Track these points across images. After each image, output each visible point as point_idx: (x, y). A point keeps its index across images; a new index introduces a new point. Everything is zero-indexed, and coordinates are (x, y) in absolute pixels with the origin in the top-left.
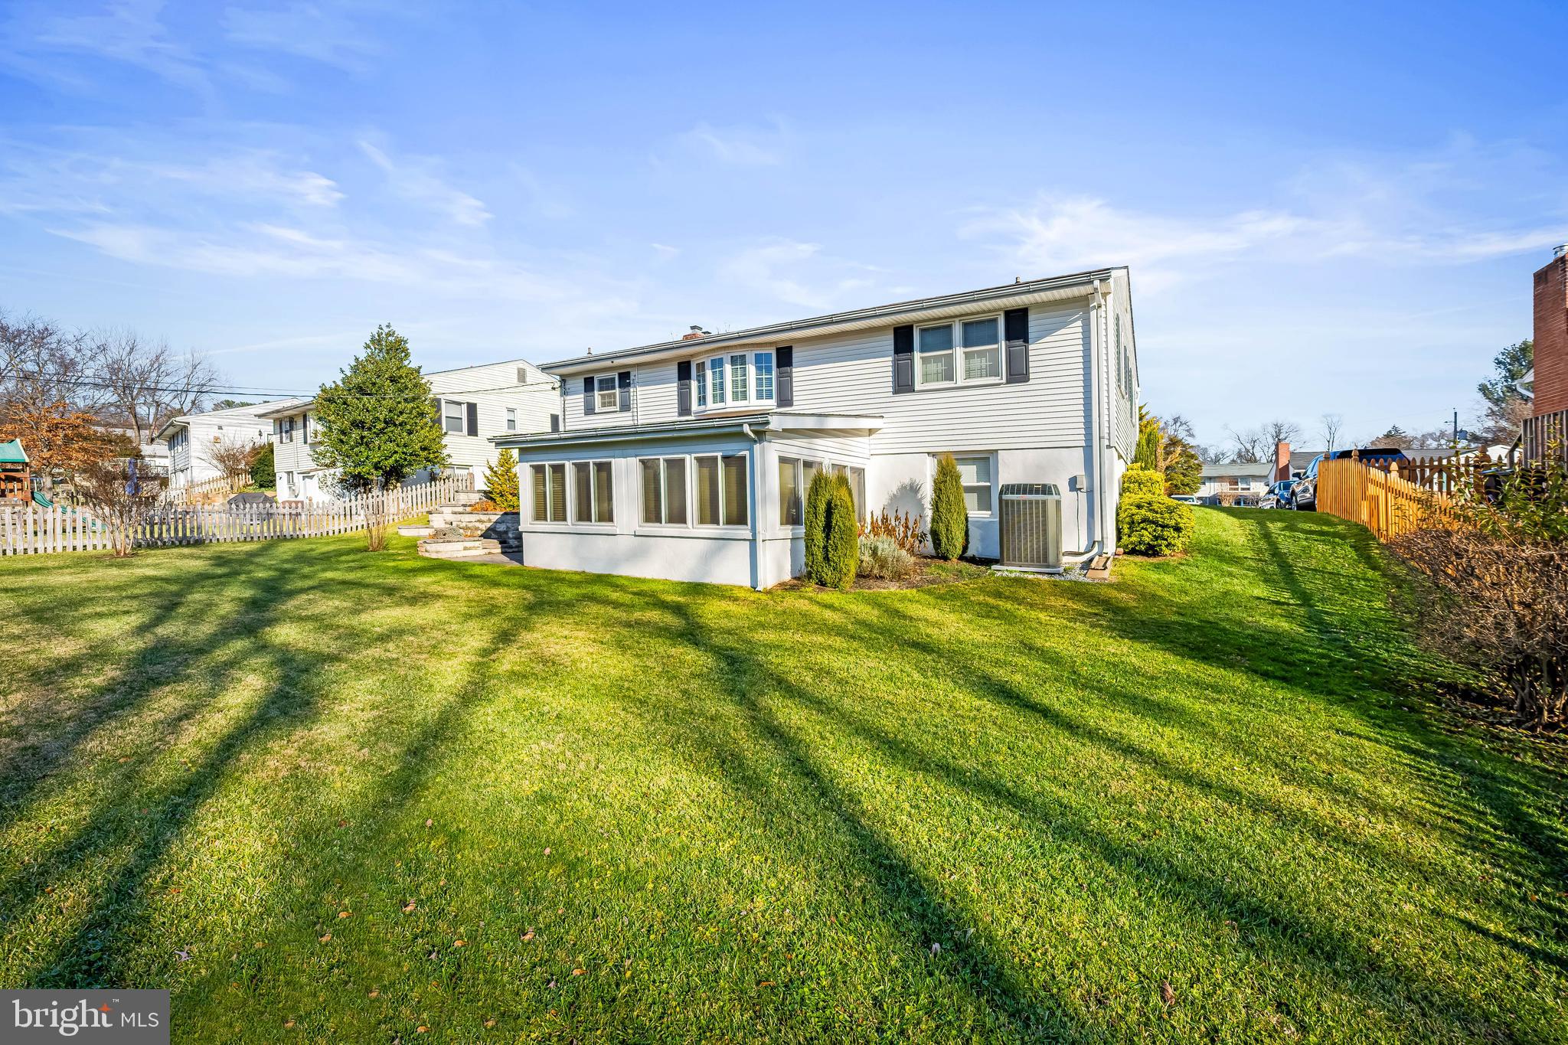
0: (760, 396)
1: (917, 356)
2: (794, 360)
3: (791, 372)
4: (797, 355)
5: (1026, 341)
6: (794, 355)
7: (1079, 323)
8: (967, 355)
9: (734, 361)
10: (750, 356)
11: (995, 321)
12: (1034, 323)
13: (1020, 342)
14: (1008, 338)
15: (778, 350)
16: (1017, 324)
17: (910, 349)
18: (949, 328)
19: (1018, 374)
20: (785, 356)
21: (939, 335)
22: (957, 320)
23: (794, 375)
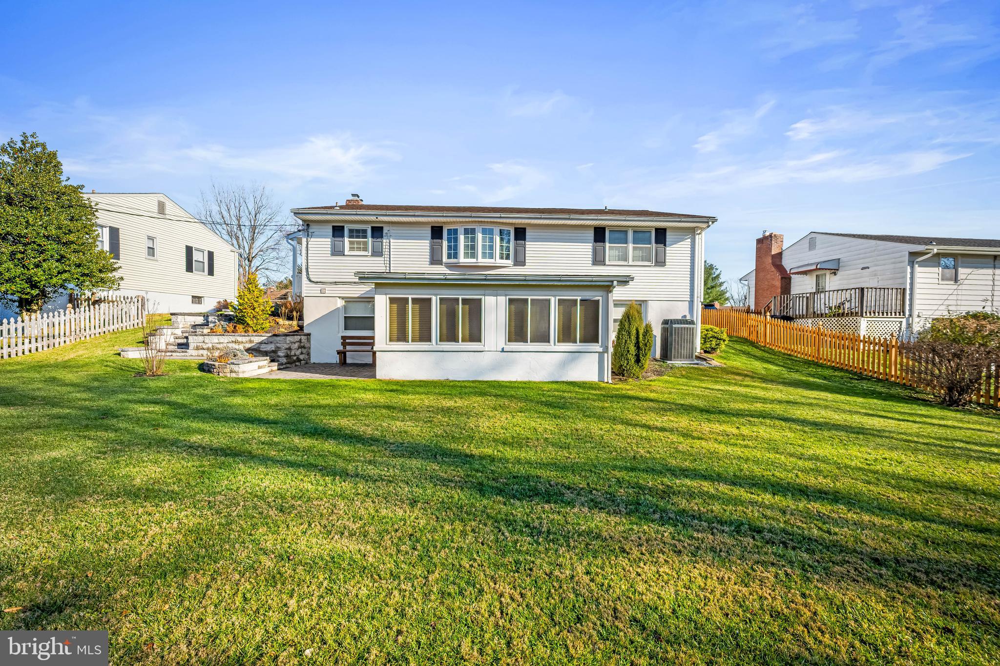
0: (502, 258)
1: (607, 245)
2: (527, 237)
3: (525, 244)
4: (529, 234)
5: (665, 245)
6: (527, 234)
7: (689, 240)
8: (634, 248)
9: (484, 232)
10: (496, 230)
11: (650, 232)
12: (669, 236)
13: (662, 246)
14: (657, 242)
15: (516, 229)
16: (661, 235)
17: (604, 241)
18: (626, 232)
19: (660, 262)
20: (520, 234)
21: (621, 235)
22: (630, 229)
23: (527, 246)
